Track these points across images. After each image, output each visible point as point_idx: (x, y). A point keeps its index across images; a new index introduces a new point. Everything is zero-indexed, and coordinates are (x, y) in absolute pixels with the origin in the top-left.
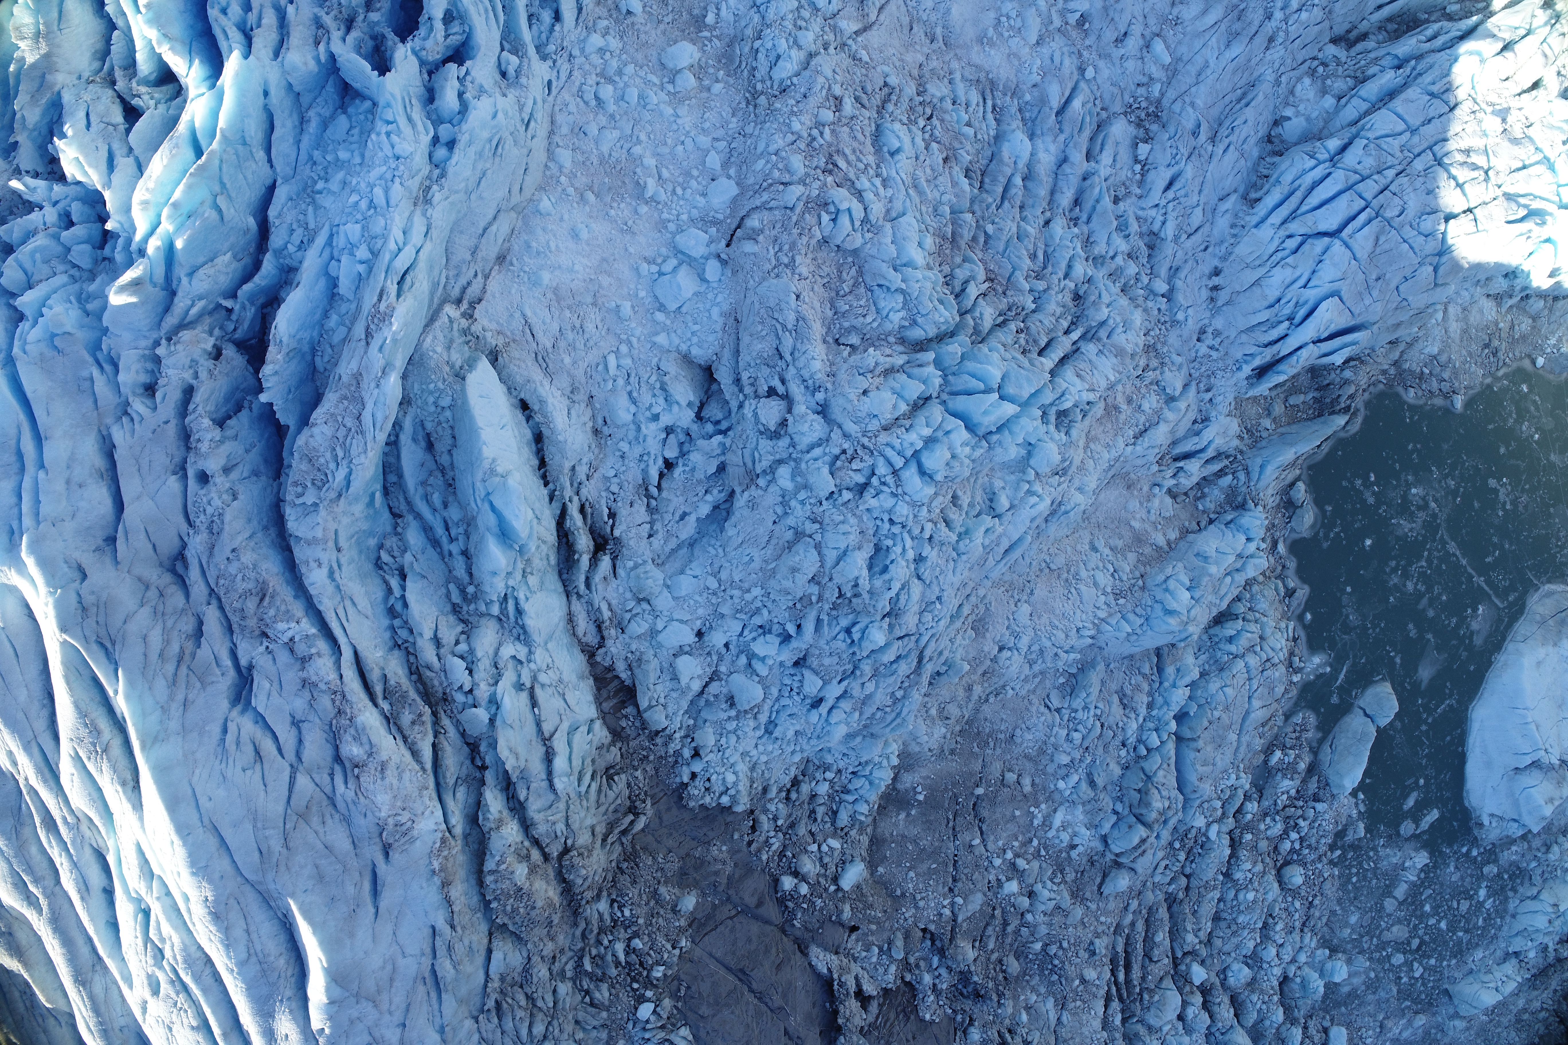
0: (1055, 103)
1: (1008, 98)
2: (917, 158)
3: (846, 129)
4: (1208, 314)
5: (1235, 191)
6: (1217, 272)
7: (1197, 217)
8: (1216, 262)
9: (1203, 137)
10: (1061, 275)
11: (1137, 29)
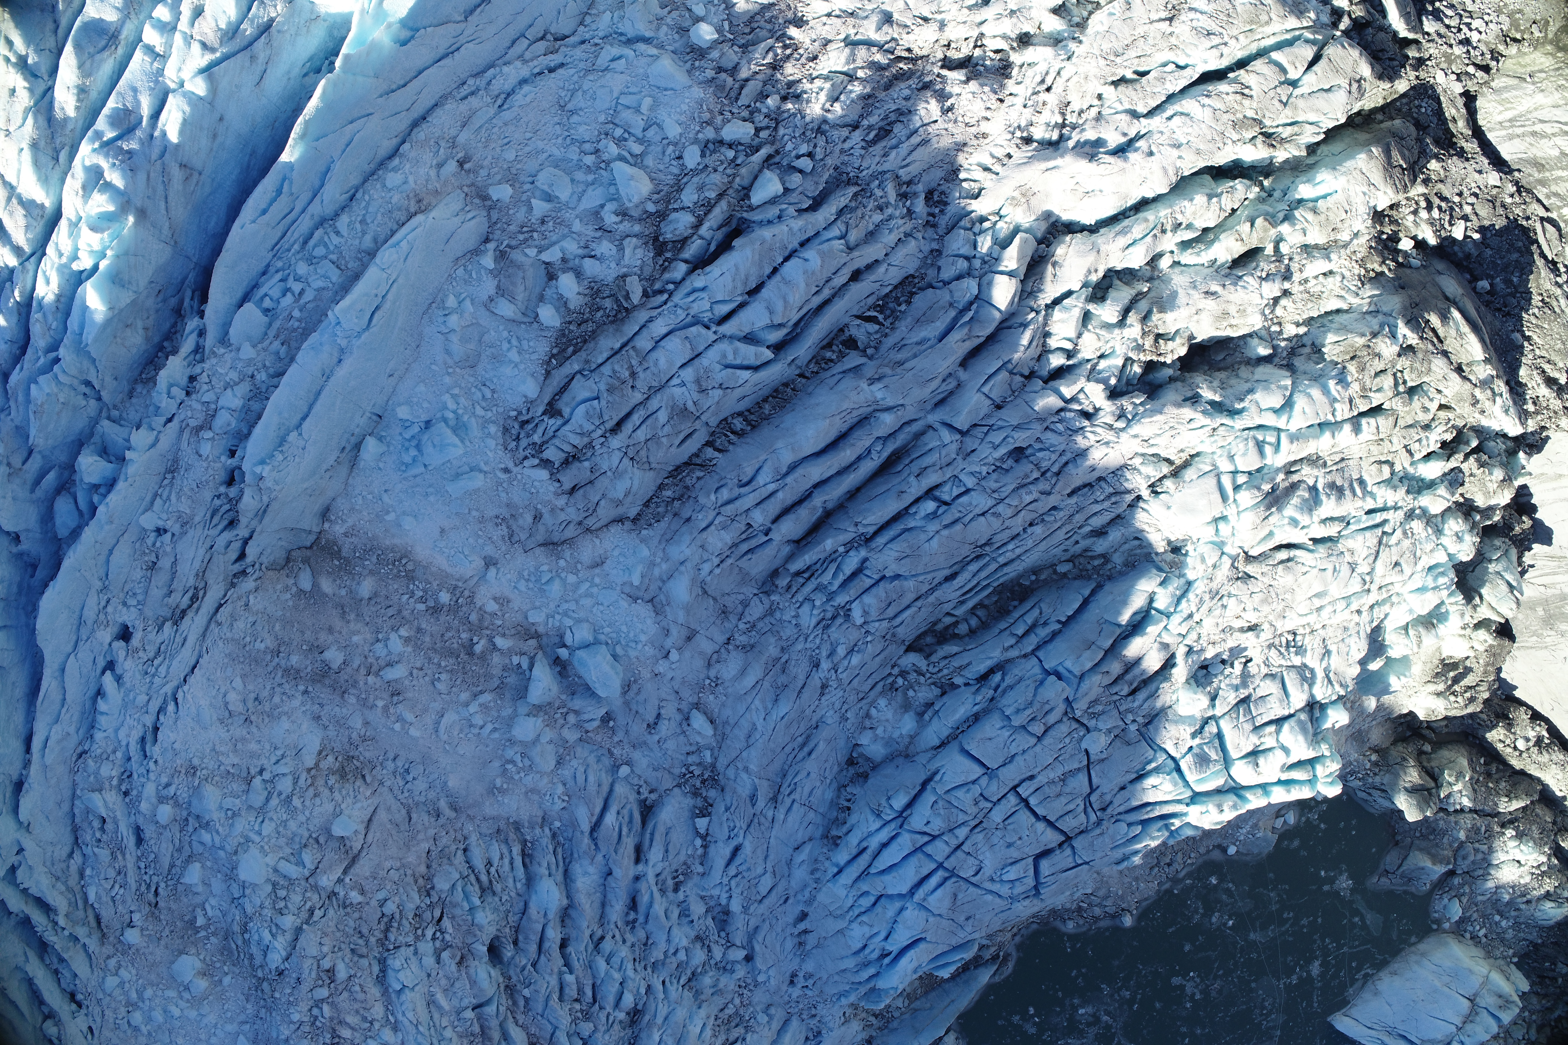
0: (586, 827)
1: (538, 831)
2: (429, 975)
3: (345, 994)
4: (798, 960)
5: (810, 839)
6: (804, 916)
7: (766, 882)
8: (800, 908)
9: (761, 803)
10: (609, 1009)
11: (669, 710)
